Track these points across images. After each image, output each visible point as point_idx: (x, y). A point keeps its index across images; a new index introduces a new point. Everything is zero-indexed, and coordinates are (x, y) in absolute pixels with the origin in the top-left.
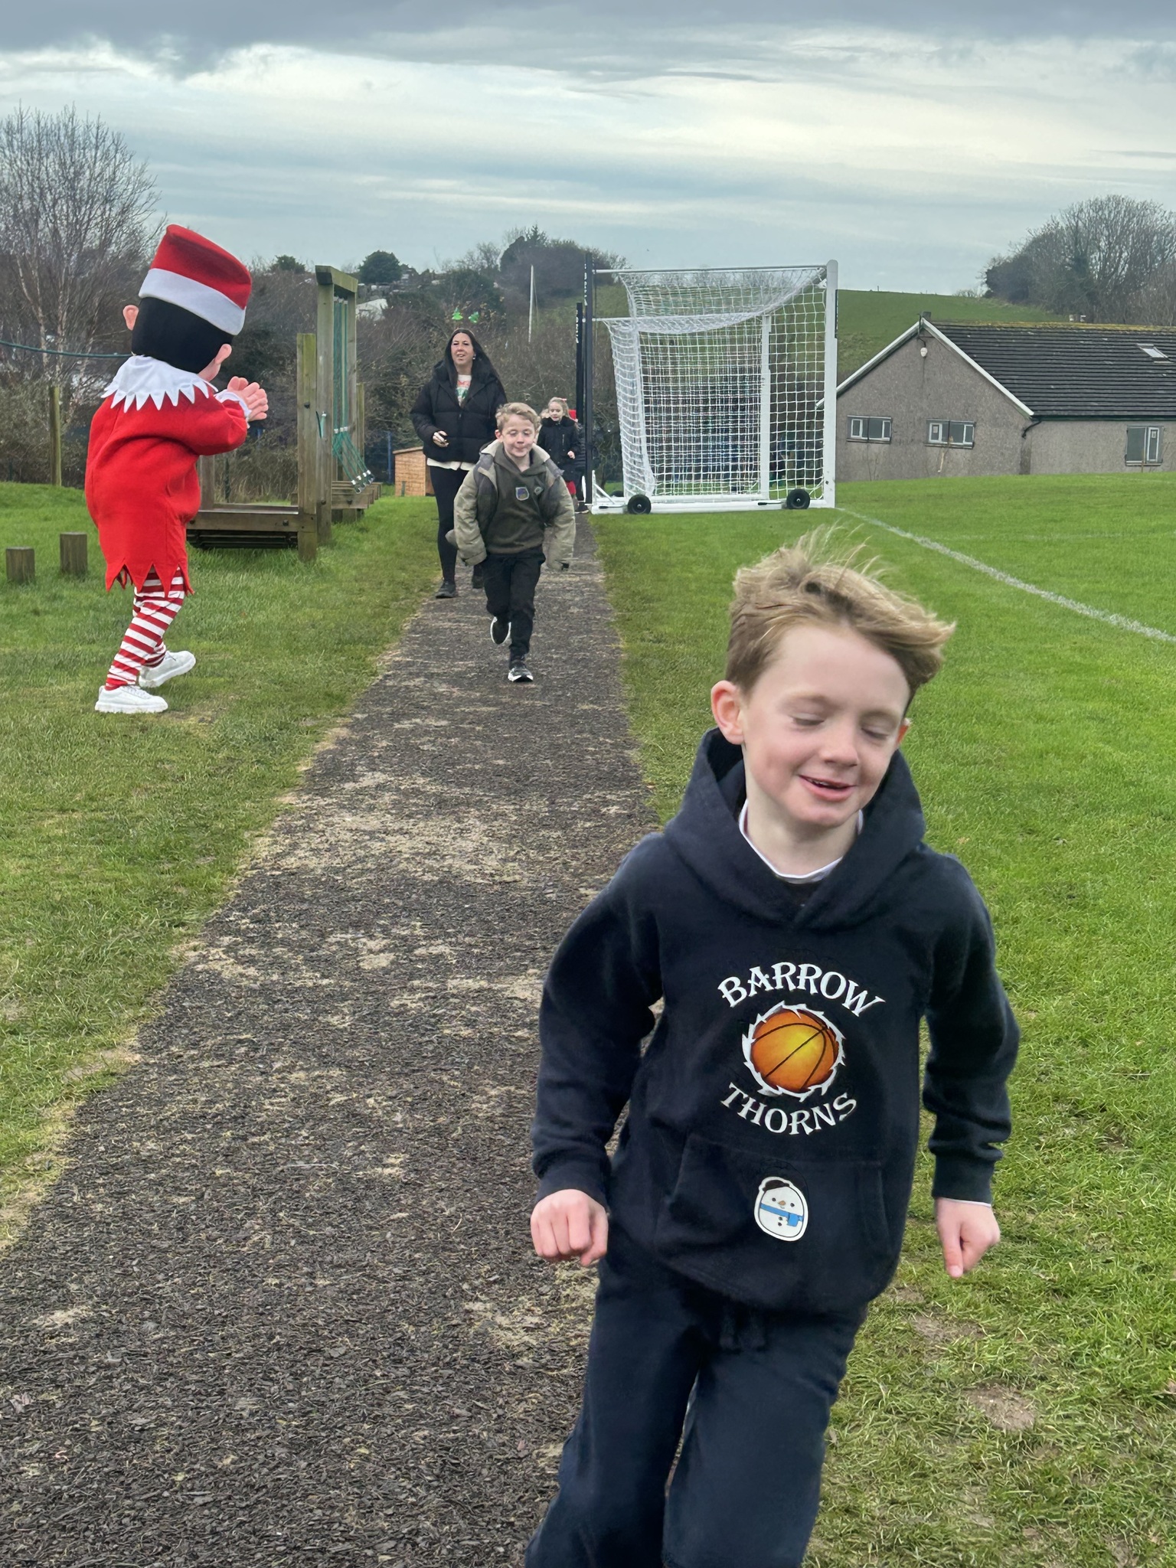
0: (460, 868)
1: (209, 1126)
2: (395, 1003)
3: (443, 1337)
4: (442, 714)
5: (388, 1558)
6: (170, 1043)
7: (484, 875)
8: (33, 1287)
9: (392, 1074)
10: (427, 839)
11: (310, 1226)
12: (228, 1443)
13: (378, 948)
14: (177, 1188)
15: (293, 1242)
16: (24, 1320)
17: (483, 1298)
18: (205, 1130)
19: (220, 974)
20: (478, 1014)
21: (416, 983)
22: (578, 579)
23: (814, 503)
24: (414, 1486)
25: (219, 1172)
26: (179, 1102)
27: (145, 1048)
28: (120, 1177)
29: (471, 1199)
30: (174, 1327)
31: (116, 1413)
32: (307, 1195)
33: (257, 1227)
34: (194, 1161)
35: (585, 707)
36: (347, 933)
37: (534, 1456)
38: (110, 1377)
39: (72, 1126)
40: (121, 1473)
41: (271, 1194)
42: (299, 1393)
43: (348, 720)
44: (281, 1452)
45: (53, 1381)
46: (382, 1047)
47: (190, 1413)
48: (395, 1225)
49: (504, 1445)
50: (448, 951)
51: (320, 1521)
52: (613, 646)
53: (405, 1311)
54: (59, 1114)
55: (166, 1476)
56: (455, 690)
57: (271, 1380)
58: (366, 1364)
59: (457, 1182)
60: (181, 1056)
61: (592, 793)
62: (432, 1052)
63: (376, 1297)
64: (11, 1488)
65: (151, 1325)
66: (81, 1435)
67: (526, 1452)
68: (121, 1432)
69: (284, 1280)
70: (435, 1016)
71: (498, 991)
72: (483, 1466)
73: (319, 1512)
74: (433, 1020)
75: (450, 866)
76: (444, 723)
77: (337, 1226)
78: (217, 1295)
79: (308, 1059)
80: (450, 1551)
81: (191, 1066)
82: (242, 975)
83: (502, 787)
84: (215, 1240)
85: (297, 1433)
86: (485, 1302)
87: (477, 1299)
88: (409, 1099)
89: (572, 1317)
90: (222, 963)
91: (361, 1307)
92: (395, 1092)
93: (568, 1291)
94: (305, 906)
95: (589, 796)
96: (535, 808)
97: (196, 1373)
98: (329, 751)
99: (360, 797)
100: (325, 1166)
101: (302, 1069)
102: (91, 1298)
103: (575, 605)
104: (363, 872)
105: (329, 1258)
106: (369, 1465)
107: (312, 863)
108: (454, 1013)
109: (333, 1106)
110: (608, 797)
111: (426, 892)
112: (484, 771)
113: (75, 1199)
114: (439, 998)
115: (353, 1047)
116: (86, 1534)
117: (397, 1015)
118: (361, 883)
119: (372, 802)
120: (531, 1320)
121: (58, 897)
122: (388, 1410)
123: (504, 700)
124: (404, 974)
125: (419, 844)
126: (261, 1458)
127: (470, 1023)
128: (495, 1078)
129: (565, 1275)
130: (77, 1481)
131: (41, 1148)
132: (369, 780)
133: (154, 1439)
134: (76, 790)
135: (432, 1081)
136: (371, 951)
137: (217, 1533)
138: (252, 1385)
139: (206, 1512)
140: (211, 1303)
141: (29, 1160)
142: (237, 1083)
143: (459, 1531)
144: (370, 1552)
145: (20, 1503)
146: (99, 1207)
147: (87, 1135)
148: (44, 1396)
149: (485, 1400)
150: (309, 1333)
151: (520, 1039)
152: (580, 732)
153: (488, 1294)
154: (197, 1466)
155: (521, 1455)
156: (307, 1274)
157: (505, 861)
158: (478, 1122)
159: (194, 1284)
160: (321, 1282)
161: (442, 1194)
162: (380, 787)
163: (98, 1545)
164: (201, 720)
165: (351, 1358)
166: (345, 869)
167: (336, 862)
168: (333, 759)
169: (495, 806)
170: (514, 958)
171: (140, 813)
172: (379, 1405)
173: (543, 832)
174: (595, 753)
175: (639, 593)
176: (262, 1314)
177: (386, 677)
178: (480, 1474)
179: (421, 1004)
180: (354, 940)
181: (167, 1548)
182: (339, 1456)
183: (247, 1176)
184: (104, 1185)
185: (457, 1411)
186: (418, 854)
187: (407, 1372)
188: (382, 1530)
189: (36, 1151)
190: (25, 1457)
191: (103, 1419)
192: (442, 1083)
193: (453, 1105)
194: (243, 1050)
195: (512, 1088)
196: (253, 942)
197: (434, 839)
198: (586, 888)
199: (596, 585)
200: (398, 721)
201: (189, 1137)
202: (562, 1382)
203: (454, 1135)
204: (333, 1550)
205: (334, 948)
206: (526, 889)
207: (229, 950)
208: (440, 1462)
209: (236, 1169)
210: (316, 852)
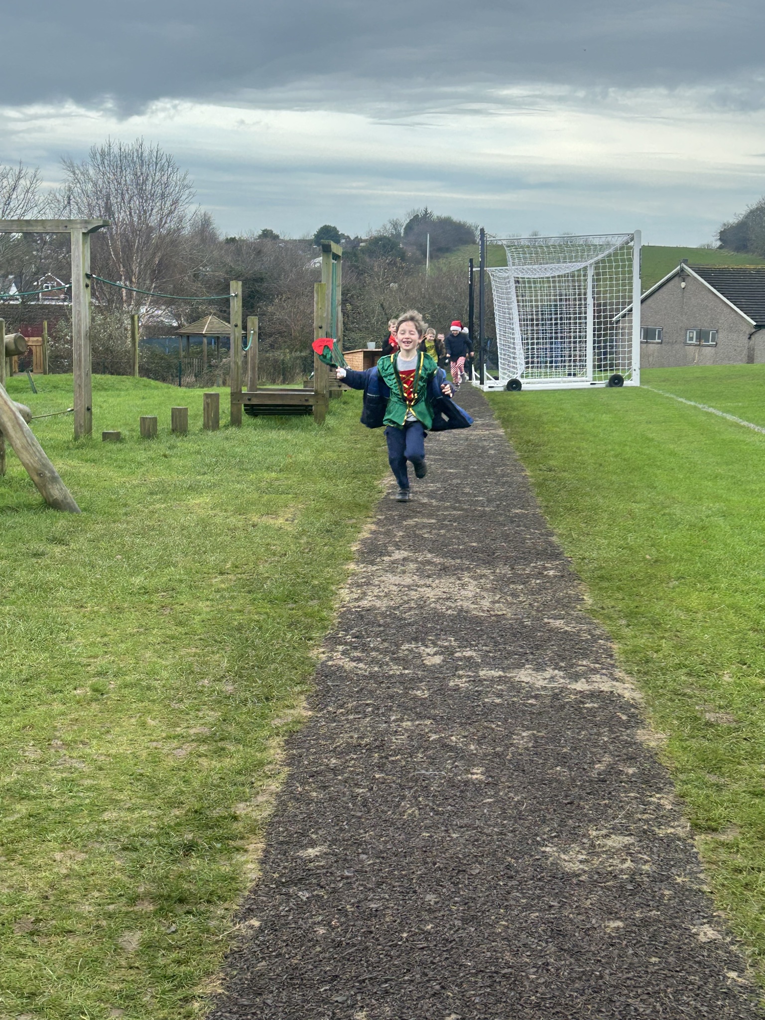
0: (467, 606)
1: (364, 751)
2: (451, 684)
3: (533, 865)
4: (430, 516)
5: (534, 976)
6: (327, 705)
7: (483, 611)
8: (291, 836)
9: (461, 724)
10: (445, 590)
11: (438, 805)
12: (427, 918)
13: (432, 653)
14: (356, 784)
15: (431, 814)
16: (292, 853)
17: (550, 845)
18: (362, 753)
19: (343, 667)
20: (502, 691)
21: (461, 672)
22: (487, 432)
23: (626, 383)
24: (540, 941)
25: (377, 776)
26: (343, 738)
27: (312, 709)
28: (322, 778)
29: (528, 792)
30: (378, 858)
31: (359, 902)
32: (432, 789)
33: (408, 806)
34: (361, 770)
35: (517, 511)
36: (411, 644)
37: (603, 927)
38: (350, 883)
39: (285, 750)
40: (371, 932)
41: (411, 788)
42: (459, 893)
43: (375, 520)
44: (458, 923)
45: (318, 885)
46: (451, 708)
47: (401, 902)
48: (487, 805)
49: (583, 921)
50: (474, 654)
51: (490, 958)
52: (523, 474)
53: (507, 851)
54: (274, 744)
55: (397, 934)
56: (433, 501)
57: (441, 886)
58: (493, 879)
59: (516, 783)
60: (335, 713)
61: (536, 563)
62: (481, 711)
63: (488, 844)
64: (313, 939)
65: (365, 857)
66: (342, 912)
67: (598, 925)
68: (364, 912)
69: (433, 834)
70: (477, 691)
71: (511, 678)
72: (575, 932)
73: (489, 954)
74: (476, 694)
75: (461, 606)
76: (433, 521)
77: (454, 806)
78: (397, 841)
79: (409, 715)
80: (569, 974)
81: (343, 718)
82: (356, 668)
83: (480, 559)
84: (386, 812)
85: (464, 913)
86: (551, 847)
87: (546, 846)
88: (476, 738)
89: (605, 856)
90: (343, 661)
91: (481, 849)
92: (466, 734)
93: (599, 842)
94: (382, 629)
95: (534, 565)
96: (503, 572)
97: (398, 882)
98: (367, 538)
99: (396, 565)
100: (437, 773)
101: (408, 720)
102: (325, 842)
103: (492, 448)
104: (410, 609)
105: (455, 823)
106: (509, 931)
107: (378, 604)
108: (488, 689)
109: (432, 741)
110: (546, 565)
111: (452, 620)
112: (465, 550)
113: (299, 789)
114: (478, 681)
115: (434, 708)
116: (362, 962)
117: (455, 690)
118: (411, 615)
119: (403, 568)
120: (581, 857)
121: (236, 623)
122: (512, 902)
123: (465, 507)
124: (452, 666)
125: (438, 592)
126: (448, 925)
127: (500, 696)
128: (523, 727)
129: (594, 833)
130: (348, 936)
131: (270, 763)
132: (398, 555)
133: (384, 915)
134: (225, 561)
135: (487, 728)
136: (428, 654)
137: (434, 963)
138: (431, 888)
139: (425, 953)
140: (394, 845)
141: (266, 768)
142: (374, 728)
143: (571, 964)
144: (524, 974)
145: (321, 946)
146: (315, 794)
147: (294, 755)
148: (316, 892)
149: (566, 898)
150: (456, 862)
151: (532, 705)
152: (518, 527)
153: (552, 843)
154: (413, 929)
155: (595, 926)
156: (445, 830)
157: (494, 602)
158: (520, 751)
159: (381, 836)
160: (454, 836)
161: (510, 789)
162: (404, 559)
163: (370, 968)
164: (287, 520)
165: (483, 875)
166: (398, 607)
167: (392, 603)
168: (372, 542)
169: (478, 571)
170: (515, 659)
171: (266, 575)
172: (506, 900)
173: (512, 586)
174: (531, 539)
175: (530, 441)
176: (425, 852)
177: (389, 494)
178: (575, 935)
179: (466, 684)
180: (417, 648)
181: (408, 970)
182: (492, 925)
183: (394, 778)
184: (314, 783)
185: (552, 903)
186: (440, 599)
187: (517, 883)
188: (526, 962)
189: (268, 764)
190: (315, 924)
191: (353, 904)
192: (493, 729)
193: (502, 741)
194: (370, 709)
195: (535, 732)
196: (357, 649)
197: (446, 590)
198: (548, 618)
199: (501, 436)
200: (405, 520)
201: (355, 757)
202: (608, 889)
203: (508, 757)
204: (503, 972)
205: (406, 652)
206: (511, 619)
207: (344, 653)
208: (549, 929)
209: (387, 775)
210: (378, 597)
